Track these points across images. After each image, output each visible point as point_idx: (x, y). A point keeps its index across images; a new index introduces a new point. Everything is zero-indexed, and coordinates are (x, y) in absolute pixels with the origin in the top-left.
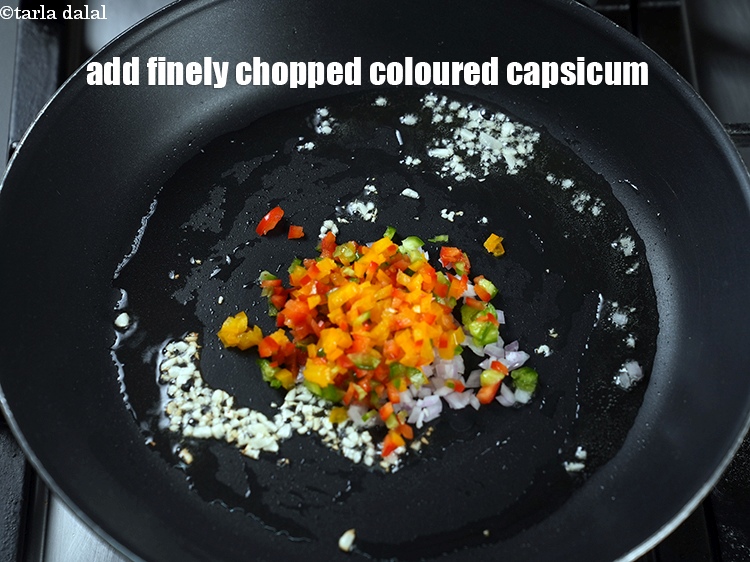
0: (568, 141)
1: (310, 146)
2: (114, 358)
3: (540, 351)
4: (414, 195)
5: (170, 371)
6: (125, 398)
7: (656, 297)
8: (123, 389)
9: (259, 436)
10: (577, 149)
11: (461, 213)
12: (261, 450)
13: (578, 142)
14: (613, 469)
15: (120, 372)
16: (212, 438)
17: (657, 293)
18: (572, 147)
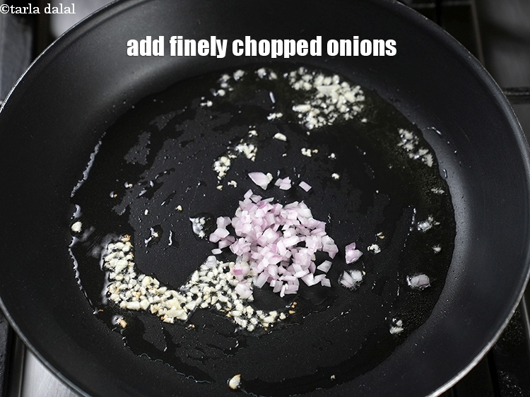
0: (392, 100)
1: (210, 104)
2: (71, 253)
3: (372, 248)
4: (283, 137)
5: (110, 262)
6: (79, 282)
7: (454, 210)
8: (77, 275)
9: (173, 308)
10: (398, 105)
11: (316, 151)
12: (175, 318)
13: (399, 101)
14: (423, 332)
15: (75, 263)
16: (141, 310)
17: (455, 207)
18: (395, 104)
